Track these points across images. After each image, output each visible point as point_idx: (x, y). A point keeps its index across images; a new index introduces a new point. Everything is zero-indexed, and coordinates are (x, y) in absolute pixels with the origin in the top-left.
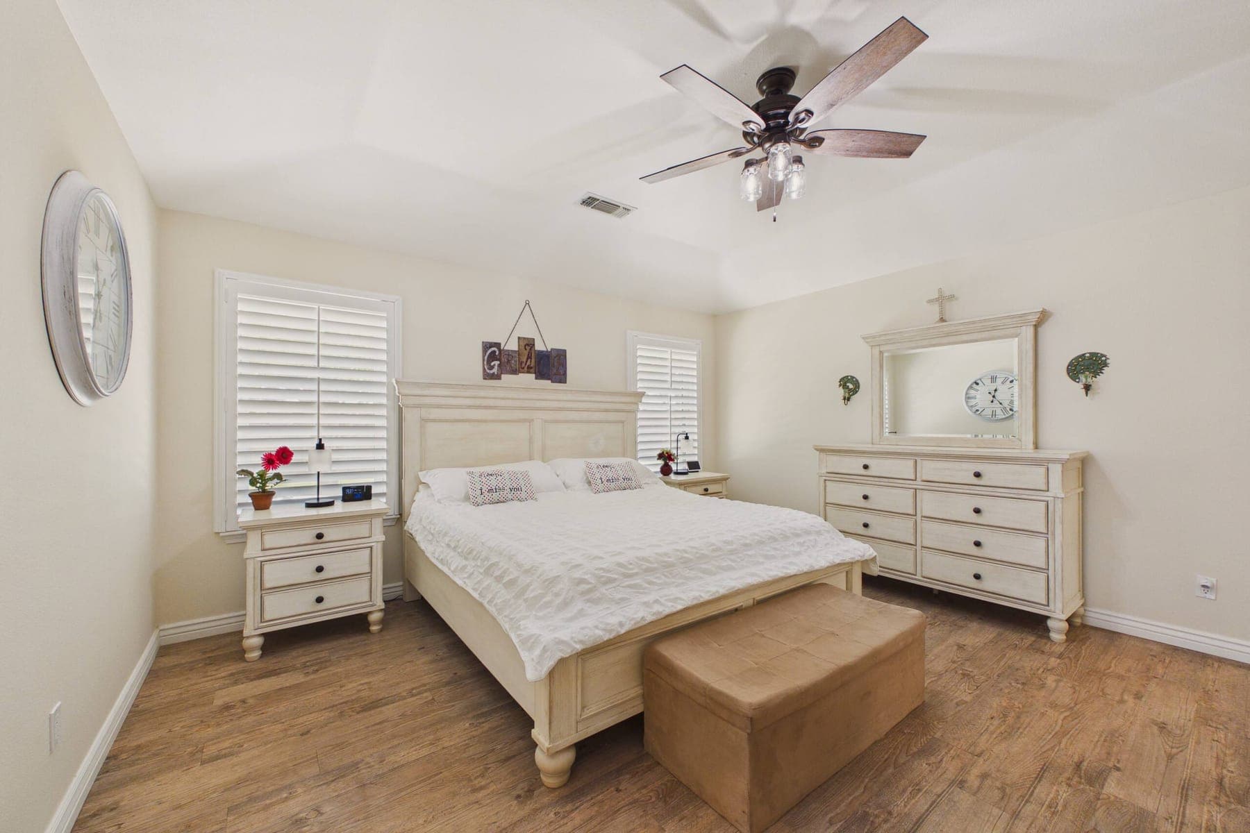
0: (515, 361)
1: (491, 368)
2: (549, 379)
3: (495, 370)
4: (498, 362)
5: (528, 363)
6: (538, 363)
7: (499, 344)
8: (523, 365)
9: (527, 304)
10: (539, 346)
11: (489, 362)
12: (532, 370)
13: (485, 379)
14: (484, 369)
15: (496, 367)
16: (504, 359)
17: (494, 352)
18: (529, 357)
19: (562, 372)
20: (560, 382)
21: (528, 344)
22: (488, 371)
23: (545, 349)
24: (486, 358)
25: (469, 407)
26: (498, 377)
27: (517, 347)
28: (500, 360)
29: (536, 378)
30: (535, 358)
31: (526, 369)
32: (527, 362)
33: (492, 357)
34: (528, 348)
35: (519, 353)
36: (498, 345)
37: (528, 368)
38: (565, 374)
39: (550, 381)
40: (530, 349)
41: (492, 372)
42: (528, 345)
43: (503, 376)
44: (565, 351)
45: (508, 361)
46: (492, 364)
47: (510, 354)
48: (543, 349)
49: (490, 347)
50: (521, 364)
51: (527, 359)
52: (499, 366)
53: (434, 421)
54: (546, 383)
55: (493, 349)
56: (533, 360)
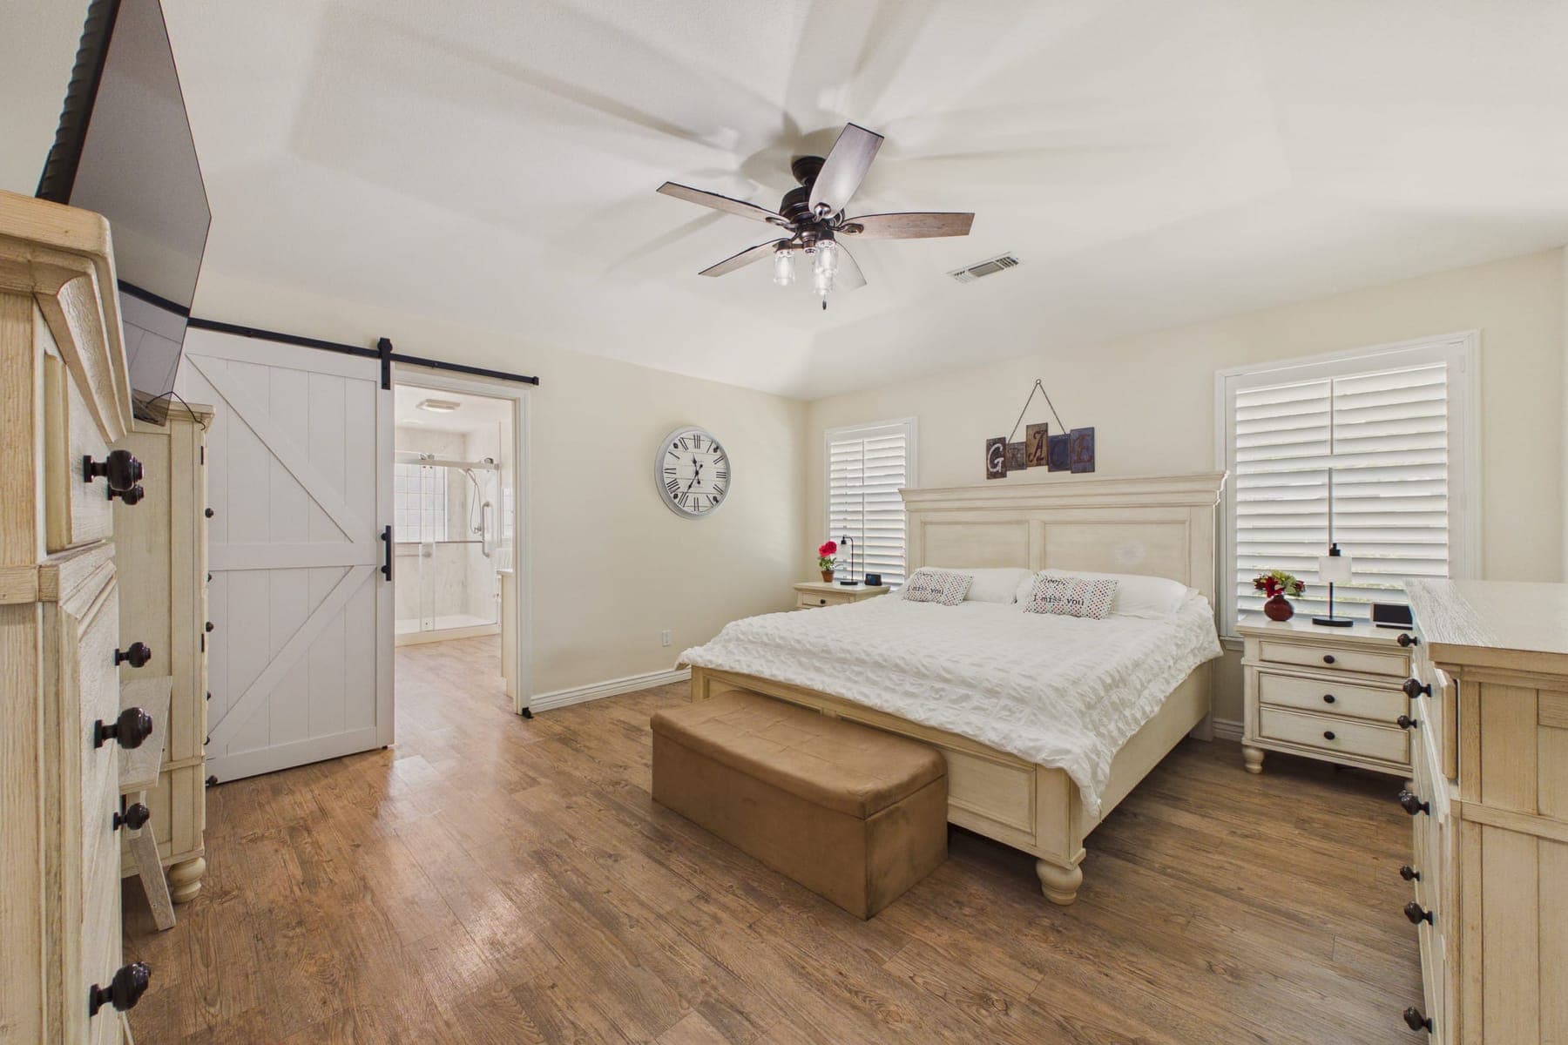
0: (1022, 454)
1: (994, 466)
2: (1067, 469)
3: (999, 468)
4: (1003, 459)
5: (1038, 454)
6: (1051, 452)
7: (1004, 439)
8: (1032, 457)
9: (1038, 383)
10: (1054, 431)
11: (992, 461)
12: (1044, 461)
13: (988, 478)
14: (988, 469)
15: (1000, 464)
16: (1009, 455)
17: (999, 448)
18: (1039, 447)
19: (1086, 457)
20: (1084, 471)
21: (1040, 431)
22: (991, 470)
23: (1062, 433)
24: (989, 457)
25: (958, 509)
26: (1003, 475)
27: (1025, 437)
28: (1004, 456)
29: (1049, 471)
30: (1047, 446)
31: (1035, 461)
32: (1036, 452)
33: (996, 454)
34: (1038, 436)
35: (1026, 444)
36: (1002, 440)
37: (1037, 460)
38: (1092, 458)
39: (1069, 472)
40: (1042, 437)
41: (995, 470)
42: (1038, 432)
43: (1008, 473)
44: (1092, 429)
45: (1013, 454)
46: (996, 462)
47: (1016, 448)
48: (1060, 432)
49: (994, 444)
50: (1029, 456)
51: (1037, 449)
52: (1003, 462)
53: (931, 523)
54: (1065, 475)
55: (996, 446)
56: (1045, 448)
